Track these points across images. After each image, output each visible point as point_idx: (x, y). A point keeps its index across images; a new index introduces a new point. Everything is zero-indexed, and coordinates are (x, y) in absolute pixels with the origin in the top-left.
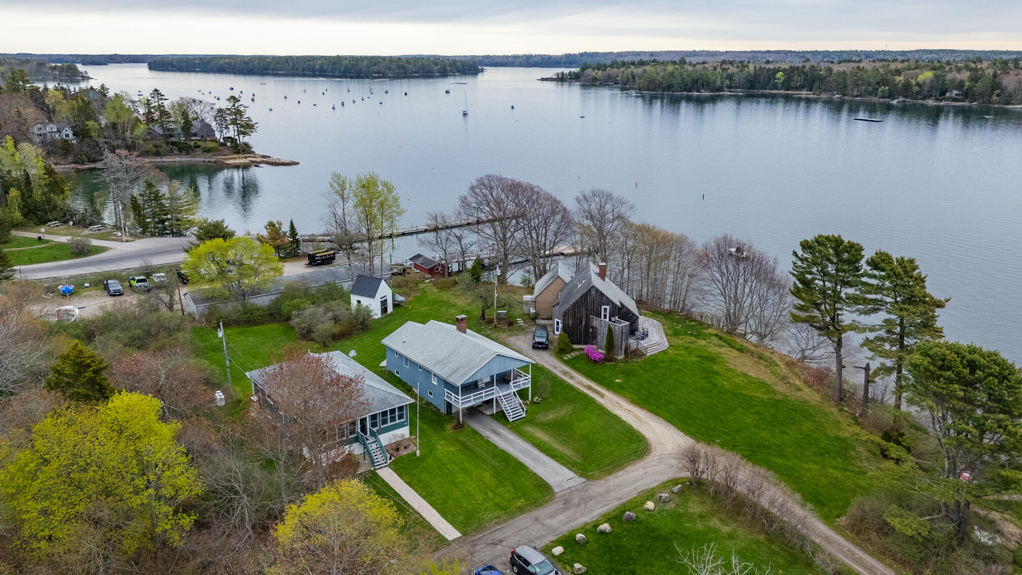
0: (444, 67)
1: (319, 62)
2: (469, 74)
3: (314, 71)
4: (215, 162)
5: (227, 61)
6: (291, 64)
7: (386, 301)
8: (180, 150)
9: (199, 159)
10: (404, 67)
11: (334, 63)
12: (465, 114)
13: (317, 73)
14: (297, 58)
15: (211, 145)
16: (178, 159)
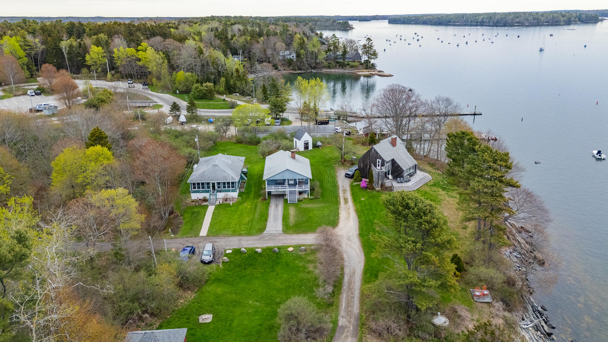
0: (570, 19)
1: (482, 17)
2: (590, 23)
3: (477, 22)
4: (353, 73)
5: (429, 17)
6: (465, 18)
7: (308, 143)
8: (340, 66)
9: (347, 71)
10: (538, 19)
11: (491, 17)
12: (541, 50)
13: (479, 24)
14: (470, 14)
15: (356, 64)
16: (337, 70)
